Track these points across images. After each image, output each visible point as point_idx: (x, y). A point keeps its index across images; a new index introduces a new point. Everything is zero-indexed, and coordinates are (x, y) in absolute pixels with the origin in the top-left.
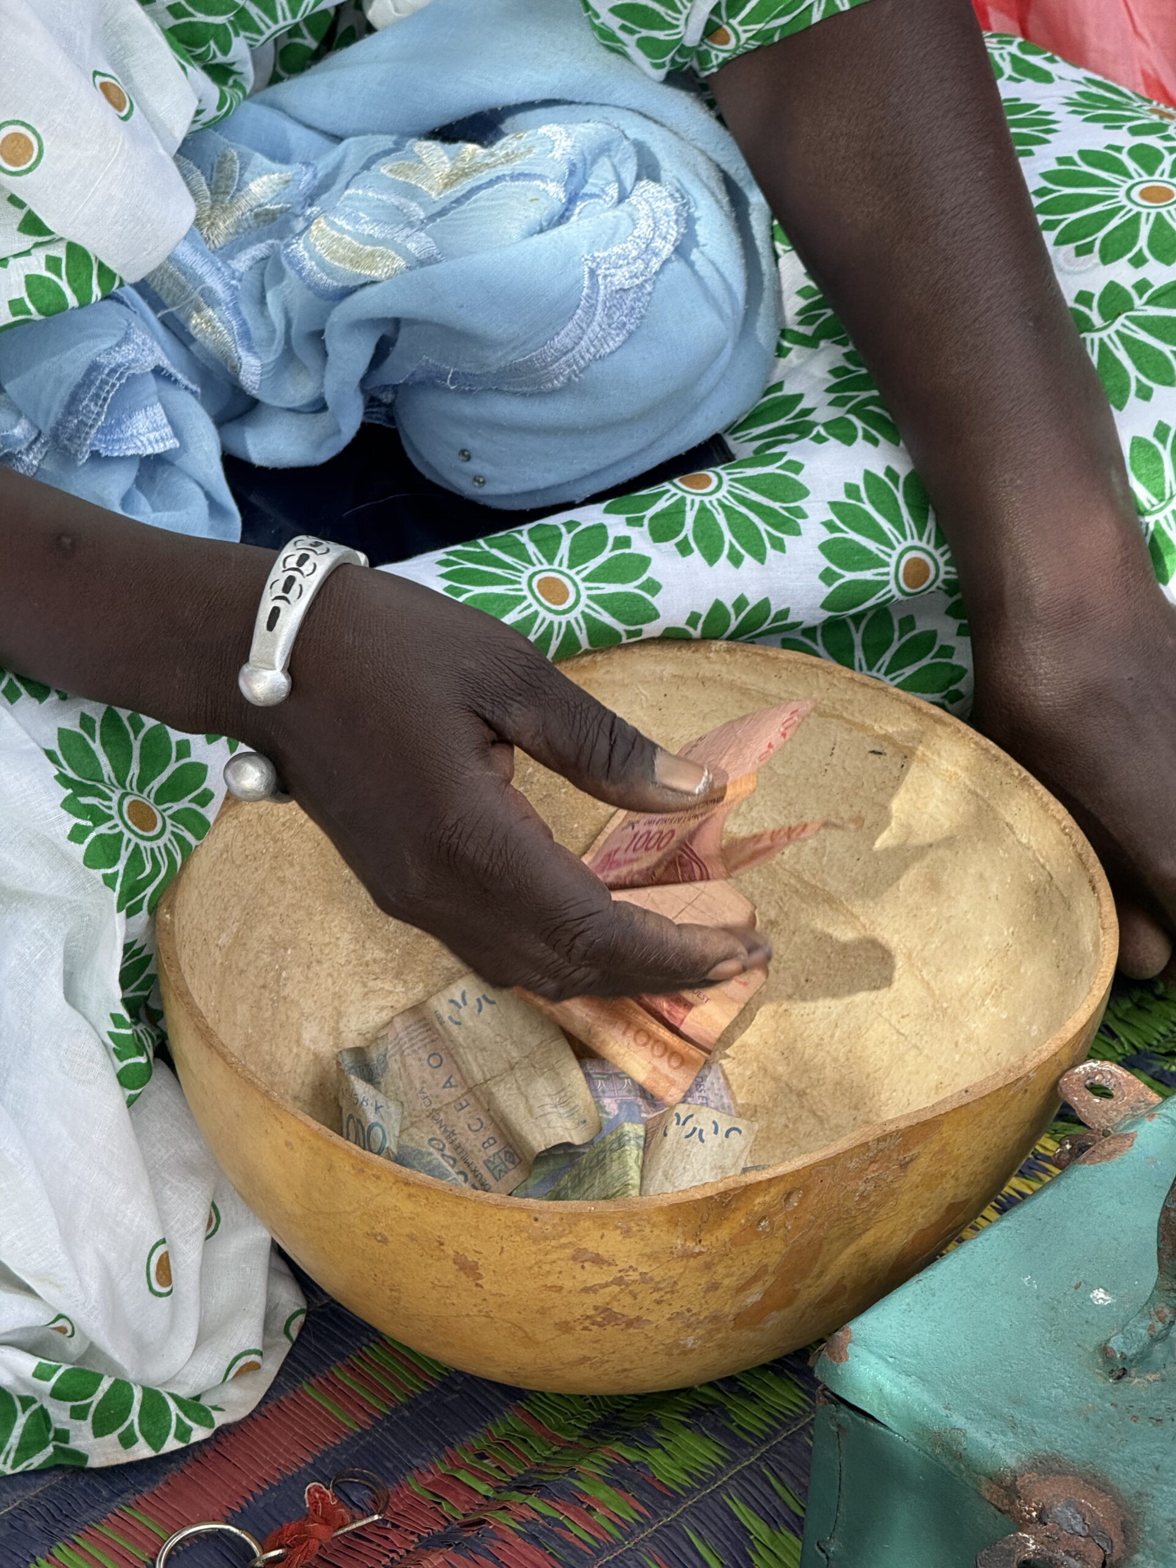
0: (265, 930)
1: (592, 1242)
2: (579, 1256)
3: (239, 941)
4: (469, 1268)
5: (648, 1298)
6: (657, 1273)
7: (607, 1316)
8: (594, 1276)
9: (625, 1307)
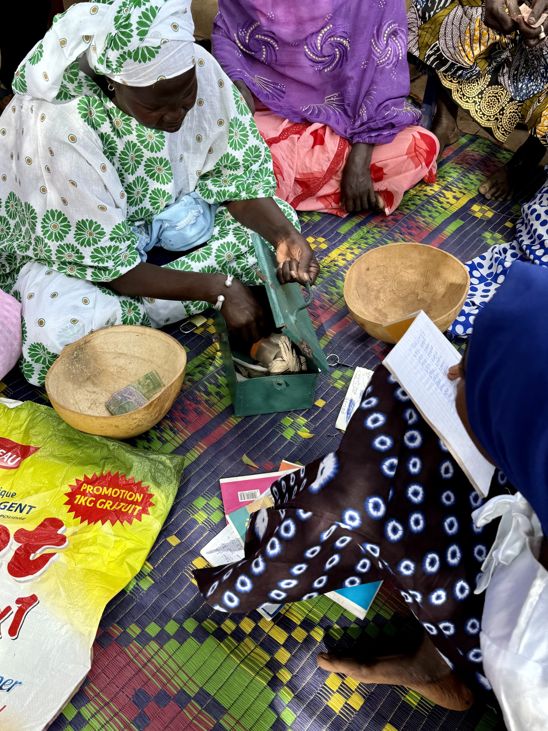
0: (60, 389)
1: (134, 417)
2: (133, 419)
3: (57, 392)
4: (117, 427)
5: (143, 421)
6: (144, 417)
7: (138, 425)
8: (135, 421)
9: (141, 423)
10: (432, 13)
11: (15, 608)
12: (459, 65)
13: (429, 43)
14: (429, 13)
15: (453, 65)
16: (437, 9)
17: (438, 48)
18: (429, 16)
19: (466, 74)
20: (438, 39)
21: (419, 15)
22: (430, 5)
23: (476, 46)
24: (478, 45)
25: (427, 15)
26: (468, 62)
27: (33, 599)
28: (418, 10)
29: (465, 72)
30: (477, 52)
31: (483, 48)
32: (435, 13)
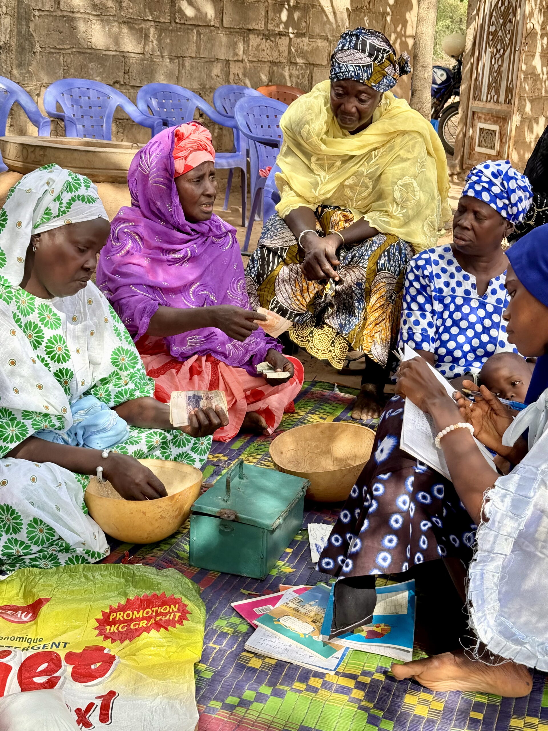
10: (265, 276)
11: (98, 703)
12: (296, 312)
13: (269, 299)
14: (263, 277)
15: (291, 313)
16: (268, 272)
17: (277, 301)
18: (263, 279)
19: (303, 319)
20: (276, 295)
21: (255, 282)
22: (261, 271)
23: (306, 295)
24: (307, 294)
25: (261, 279)
26: (303, 308)
27: (112, 694)
28: (253, 278)
29: (302, 317)
30: (308, 300)
31: (312, 295)
32: (267, 276)
